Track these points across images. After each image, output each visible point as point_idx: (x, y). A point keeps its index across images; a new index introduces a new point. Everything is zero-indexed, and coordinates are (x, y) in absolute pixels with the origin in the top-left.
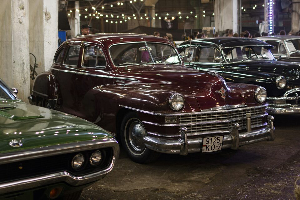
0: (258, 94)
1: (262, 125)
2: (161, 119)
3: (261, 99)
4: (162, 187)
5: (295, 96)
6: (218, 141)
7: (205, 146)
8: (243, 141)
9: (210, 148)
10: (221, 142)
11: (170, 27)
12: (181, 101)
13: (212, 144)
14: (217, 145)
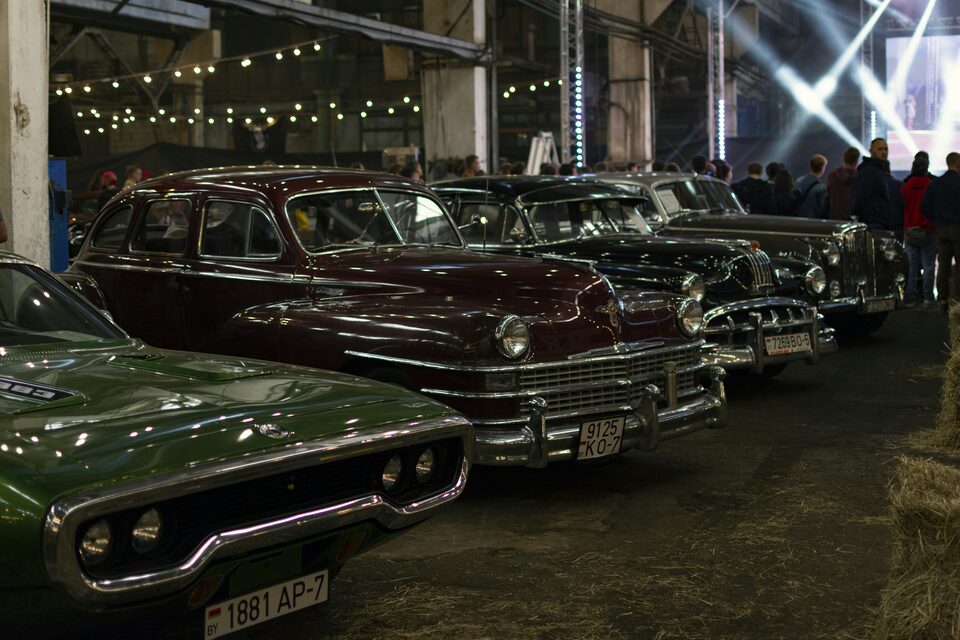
0: (685, 316)
1: (693, 392)
2: (478, 382)
3: (691, 328)
4: (505, 546)
5: (727, 322)
6: (613, 430)
7: (584, 443)
8: (667, 429)
9: (594, 447)
10: (619, 433)
11: (261, 145)
12: (523, 336)
13: (601, 438)
14: (610, 440)
